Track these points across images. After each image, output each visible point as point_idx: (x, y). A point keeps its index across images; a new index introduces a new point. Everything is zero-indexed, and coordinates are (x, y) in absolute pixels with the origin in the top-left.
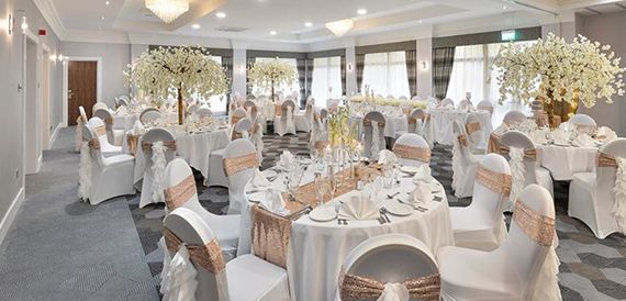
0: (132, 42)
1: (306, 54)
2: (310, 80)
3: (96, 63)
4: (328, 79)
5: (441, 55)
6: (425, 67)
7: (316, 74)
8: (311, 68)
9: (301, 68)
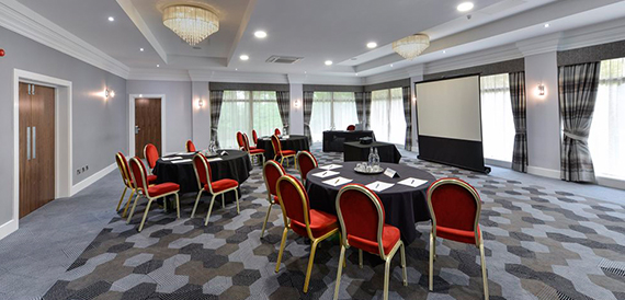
0: (193, 80)
1: (364, 87)
2: (368, 113)
3: (160, 99)
4: (389, 111)
5: (578, 74)
6: (541, 92)
7: (374, 106)
8: (369, 101)
9: (358, 102)
